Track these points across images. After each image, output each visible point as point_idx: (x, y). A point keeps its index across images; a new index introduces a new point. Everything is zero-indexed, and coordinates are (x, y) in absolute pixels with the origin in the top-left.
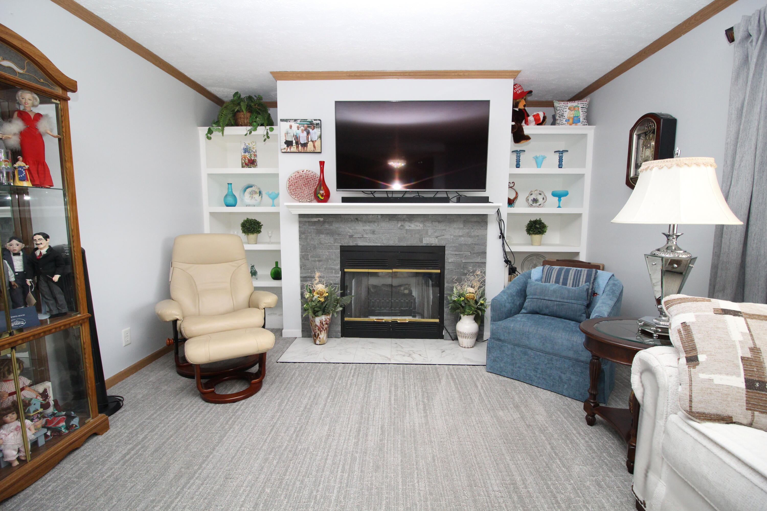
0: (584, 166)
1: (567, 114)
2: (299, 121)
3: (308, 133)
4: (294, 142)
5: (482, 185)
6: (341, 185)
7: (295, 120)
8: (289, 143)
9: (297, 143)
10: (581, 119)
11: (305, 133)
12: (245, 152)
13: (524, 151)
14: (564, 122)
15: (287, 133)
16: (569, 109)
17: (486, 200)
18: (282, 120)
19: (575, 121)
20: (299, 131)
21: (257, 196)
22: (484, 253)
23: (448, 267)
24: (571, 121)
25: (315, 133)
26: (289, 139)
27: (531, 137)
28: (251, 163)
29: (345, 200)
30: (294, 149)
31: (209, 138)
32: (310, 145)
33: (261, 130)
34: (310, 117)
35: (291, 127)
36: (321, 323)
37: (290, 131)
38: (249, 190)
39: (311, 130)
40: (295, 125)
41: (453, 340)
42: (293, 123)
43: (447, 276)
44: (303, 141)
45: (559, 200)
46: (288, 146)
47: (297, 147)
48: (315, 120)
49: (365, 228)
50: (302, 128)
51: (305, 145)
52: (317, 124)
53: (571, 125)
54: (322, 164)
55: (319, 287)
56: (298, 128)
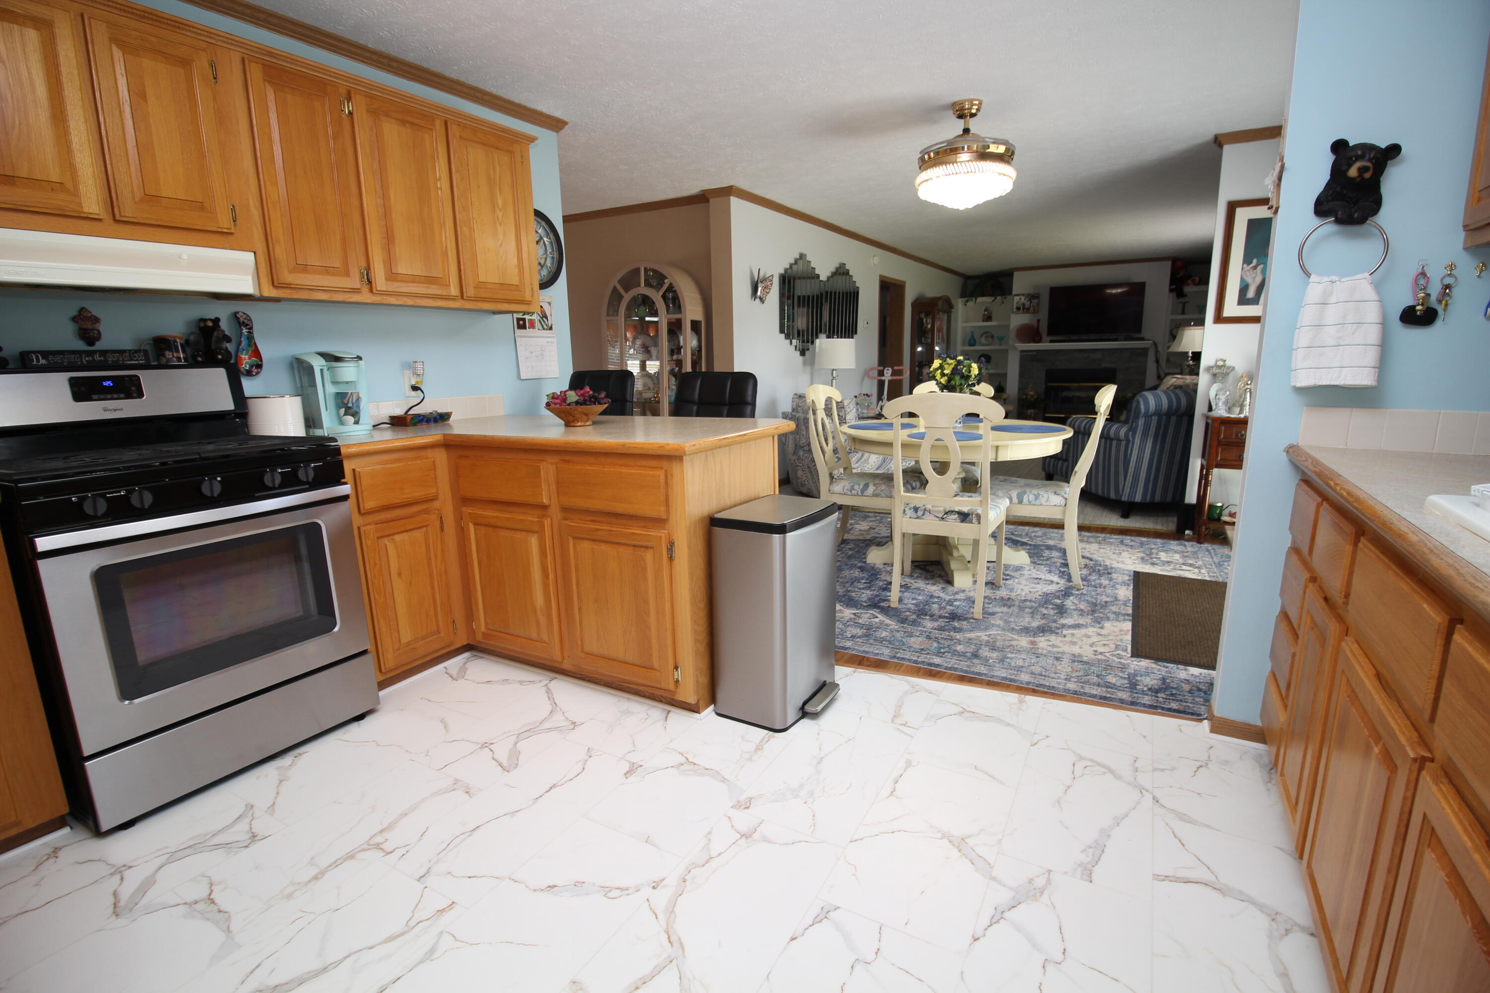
2: (1025, 295)
3: (1031, 302)
5: (1139, 329)
6: (1050, 333)
7: (1023, 295)
8: (1018, 309)
9: (1023, 308)
11: (1029, 302)
12: (985, 311)
13: (1188, 302)
15: (1018, 303)
17: (1142, 339)
18: (1015, 295)
20: (1025, 301)
21: (990, 339)
25: (1035, 302)
26: (1019, 306)
28: (988, 318)
29: (1051, 341)
30: (1021, 311)
31: (965, 305)
32: (1032, 309)
33: (999, 298)
34: (1033, 293)
35: (1020, 299)
36: (1031, 414)
37: (1020, 301)
38: (986, 335)
39: (1033, 300)
40: (1023, 298)
42: (1021, 296)
44: (1027, 306)
47: (1024, 310)
48: (1036, 294)
49: (1063, 358)
50: (1028, 299)
51: (1028, 309)
52: (1038, 296)
54: (1038, 321)
55: (1032, 393)
56: (1025, 299)
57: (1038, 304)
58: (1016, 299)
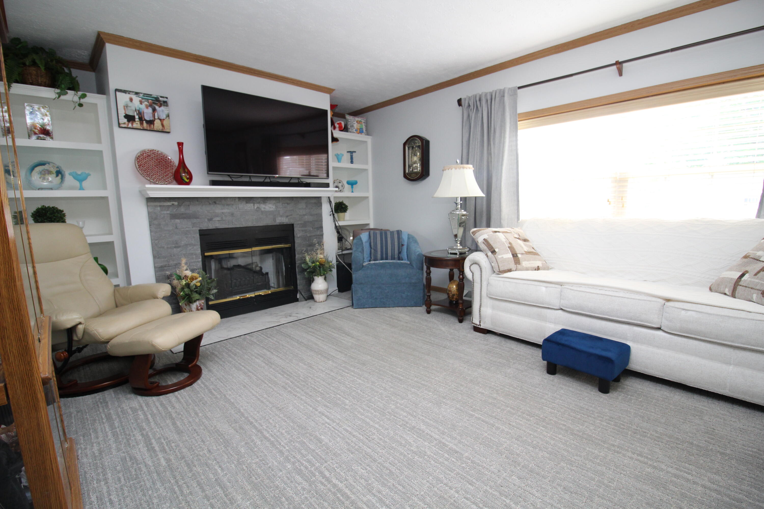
0: (367, 163)
1: (356, 125)
2: (141, 95)
3: (154, 110)
4: (137, 117)
6: (210, 168)
7: (137, 93)
8: (130, 118)
9: (141, 119)
10: (364, 130)
11: (150, 110)
14: (355, 131)
15: (126, 107)
16: (357, 122)
18: (116, 92)
19: (360, 131)
20: (143, 107)
21: (53, 177)
22: (321, 227)
23: (298, 241)
24: (358, 131)
25: (162, 111)
26: (131, 114)
27: (339, 139)
28: (45, 134)
29: (214, 183)
30: (137, 124)
32: (157, 124)
34: (155, 93)
35: (131, 100)
37: (130, 104)
38: (39, 169)
39: (157, 107)
40: (136, 100)
41: (306, 300)
42: (134, 97)
43: (298, 248)
44: (147, 117)
45: (352, 187)
46: (129, 121)
47: (142, 124)
48: (161, 97)
49: (224, 211)
50: (146, 103)
51: (151, 122)
52: (165, 102)
53: (358, 133)
54: (180, 145)
55: (188, 273)
56: (141, 103)
57: (168, 116)
58: (123, 98)
